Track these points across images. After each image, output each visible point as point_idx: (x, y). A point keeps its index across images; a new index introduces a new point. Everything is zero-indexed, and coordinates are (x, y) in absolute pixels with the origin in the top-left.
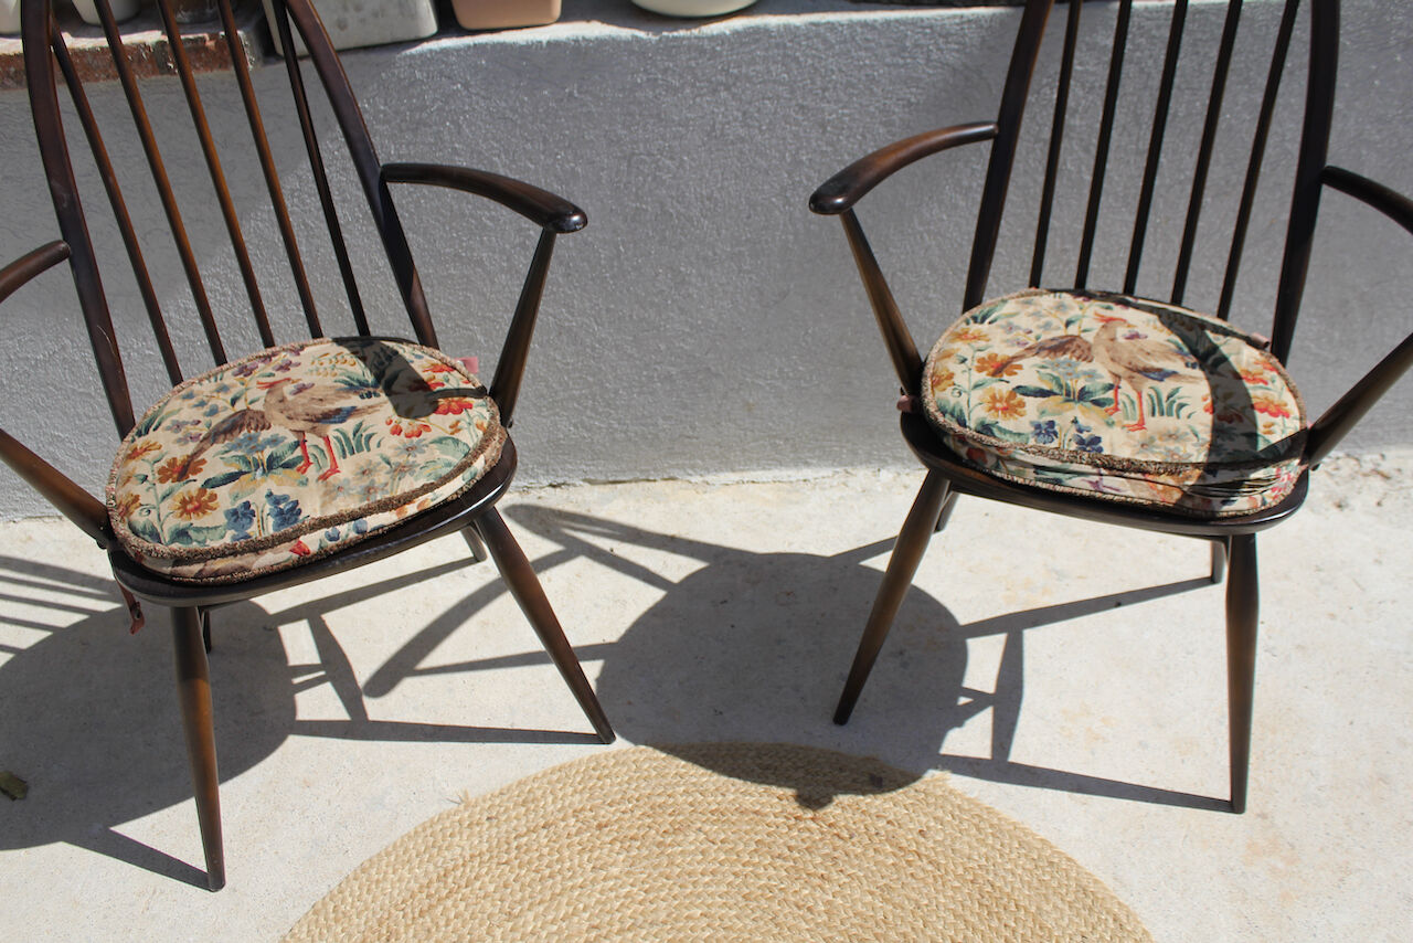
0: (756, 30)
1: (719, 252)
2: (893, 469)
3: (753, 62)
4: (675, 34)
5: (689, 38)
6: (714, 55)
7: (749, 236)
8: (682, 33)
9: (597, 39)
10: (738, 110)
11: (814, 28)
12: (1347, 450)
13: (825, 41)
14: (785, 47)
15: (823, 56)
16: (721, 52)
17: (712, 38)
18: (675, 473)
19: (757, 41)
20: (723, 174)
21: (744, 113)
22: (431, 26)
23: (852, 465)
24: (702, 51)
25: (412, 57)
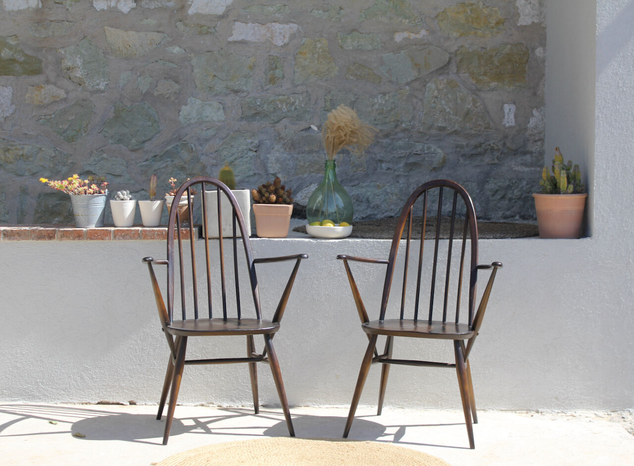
2: (389, 407)
8: (323, 241)
10: (339, 266)
11: (362, 242)
12: (561, 410)
14: (353, 247)
15: (365, 251)
16: (334, 247)
17: (332, 243)
18: (308, 404)
19: (345, 245)
22: (250, 233)
23: (374, 405)
24: (329, 247)
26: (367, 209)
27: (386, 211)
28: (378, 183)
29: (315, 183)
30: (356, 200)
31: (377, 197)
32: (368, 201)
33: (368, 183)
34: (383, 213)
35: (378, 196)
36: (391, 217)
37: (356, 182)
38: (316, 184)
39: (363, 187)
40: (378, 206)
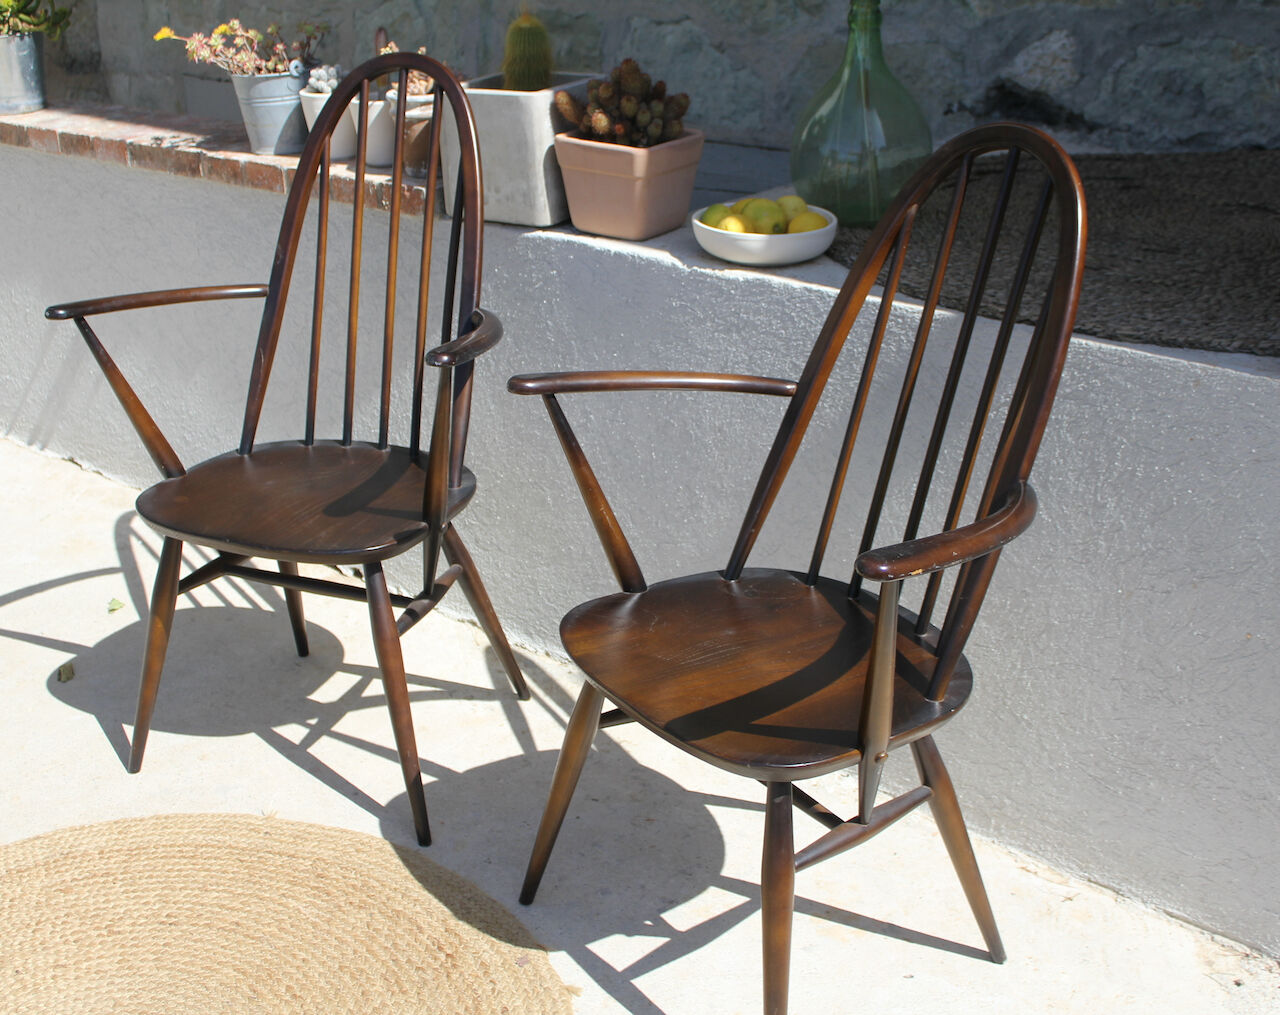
0: (762, 284)
1: (725, 485)
3: (757, 312)
4: (703, 270)
5: (711, 277)
6: (730, 298)
7: (749, 478)
9: (647, 259)
10: (746, 353)
11: (807, 293)
13: (815, 308)
14: (784, 306)
15: (814, 322)
16: (735, 295)
17: (728, 281)
19: (762, 293)
20: (732, 410)
21: (751, 357)
22: (546, 218)
24: (721, 292)
25: (528, 239)
26: (1195, 116)
27: (1248, 129)
28: (1234, 43)
29: (1061, 29)
30: (1165, 89)
31: (1226, 84)
32: (1199, 91)
33: (1205, 42)
34: (1240, 133)
35: (1231, 80)
36: (1260, 148)
37: (1174, 35)
38: (1065, 32)
39: (1190, 51)
40: (1224, 113)
